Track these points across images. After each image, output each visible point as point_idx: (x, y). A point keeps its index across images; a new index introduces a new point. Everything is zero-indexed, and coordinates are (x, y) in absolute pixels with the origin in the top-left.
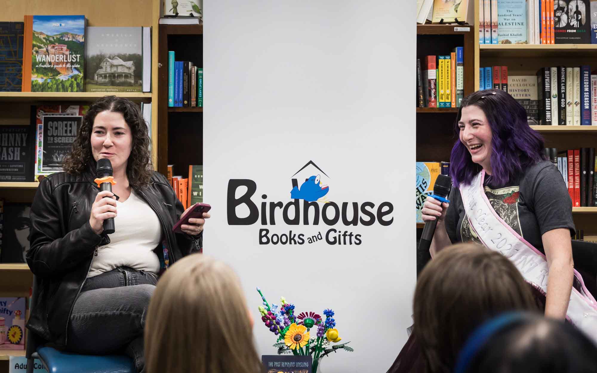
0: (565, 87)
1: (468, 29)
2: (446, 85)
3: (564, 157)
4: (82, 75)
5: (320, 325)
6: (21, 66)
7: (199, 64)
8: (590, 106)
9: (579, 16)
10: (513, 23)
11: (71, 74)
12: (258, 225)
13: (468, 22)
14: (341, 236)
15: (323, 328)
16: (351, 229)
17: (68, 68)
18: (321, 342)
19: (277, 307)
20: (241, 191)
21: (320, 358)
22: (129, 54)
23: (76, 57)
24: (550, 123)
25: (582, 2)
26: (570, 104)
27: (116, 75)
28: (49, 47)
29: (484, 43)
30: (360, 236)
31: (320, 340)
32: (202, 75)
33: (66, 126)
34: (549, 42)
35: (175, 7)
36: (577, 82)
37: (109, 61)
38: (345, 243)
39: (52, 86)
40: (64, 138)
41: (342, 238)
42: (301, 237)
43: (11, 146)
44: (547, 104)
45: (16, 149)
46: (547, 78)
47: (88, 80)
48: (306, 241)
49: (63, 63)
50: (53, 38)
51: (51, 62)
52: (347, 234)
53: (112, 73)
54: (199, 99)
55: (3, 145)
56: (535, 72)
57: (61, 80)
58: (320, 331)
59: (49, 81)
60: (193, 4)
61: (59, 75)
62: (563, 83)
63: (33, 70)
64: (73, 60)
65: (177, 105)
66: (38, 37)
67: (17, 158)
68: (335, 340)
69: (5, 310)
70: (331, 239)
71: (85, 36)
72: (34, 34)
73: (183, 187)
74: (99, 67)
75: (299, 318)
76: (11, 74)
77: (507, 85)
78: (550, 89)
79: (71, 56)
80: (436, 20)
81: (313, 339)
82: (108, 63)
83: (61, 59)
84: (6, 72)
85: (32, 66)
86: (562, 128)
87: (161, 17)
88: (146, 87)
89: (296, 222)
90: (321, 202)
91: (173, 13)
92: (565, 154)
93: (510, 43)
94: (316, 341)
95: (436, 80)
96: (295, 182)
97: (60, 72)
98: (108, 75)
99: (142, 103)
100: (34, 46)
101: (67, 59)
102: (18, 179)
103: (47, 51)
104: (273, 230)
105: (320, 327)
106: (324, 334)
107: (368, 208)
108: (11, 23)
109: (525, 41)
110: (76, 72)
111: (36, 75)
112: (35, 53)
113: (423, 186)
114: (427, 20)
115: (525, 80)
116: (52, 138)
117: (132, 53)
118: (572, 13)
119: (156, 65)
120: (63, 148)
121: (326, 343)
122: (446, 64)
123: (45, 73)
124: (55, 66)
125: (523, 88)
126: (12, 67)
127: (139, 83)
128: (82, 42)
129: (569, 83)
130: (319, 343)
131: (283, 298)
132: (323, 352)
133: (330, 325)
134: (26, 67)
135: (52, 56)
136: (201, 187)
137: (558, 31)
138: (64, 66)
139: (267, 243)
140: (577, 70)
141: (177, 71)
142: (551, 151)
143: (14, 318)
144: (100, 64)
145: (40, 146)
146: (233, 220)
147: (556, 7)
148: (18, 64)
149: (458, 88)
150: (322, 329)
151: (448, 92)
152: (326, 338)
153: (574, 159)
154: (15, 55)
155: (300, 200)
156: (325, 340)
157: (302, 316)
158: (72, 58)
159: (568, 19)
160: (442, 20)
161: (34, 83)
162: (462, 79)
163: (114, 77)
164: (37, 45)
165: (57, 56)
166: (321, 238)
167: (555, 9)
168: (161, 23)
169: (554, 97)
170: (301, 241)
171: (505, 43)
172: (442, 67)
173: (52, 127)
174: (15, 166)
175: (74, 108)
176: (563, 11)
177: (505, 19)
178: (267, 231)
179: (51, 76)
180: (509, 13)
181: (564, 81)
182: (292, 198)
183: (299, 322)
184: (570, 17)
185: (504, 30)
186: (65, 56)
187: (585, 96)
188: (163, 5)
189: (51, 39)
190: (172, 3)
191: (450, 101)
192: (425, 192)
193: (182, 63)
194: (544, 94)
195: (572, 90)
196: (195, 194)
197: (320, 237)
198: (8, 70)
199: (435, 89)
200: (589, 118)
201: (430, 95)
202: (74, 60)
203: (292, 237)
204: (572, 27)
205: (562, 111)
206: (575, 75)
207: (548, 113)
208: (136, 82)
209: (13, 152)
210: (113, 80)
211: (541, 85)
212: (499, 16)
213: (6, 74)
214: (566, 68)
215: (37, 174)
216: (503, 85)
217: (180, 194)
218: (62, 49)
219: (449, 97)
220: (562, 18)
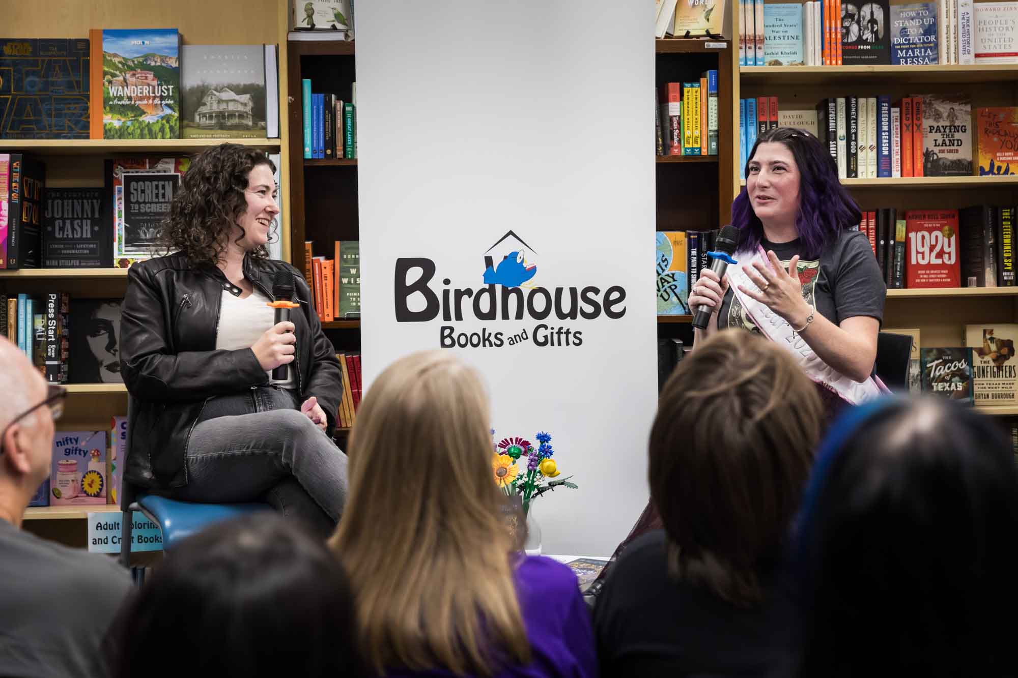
0: (857, 126)
1: (724, 45)
2: (694, 123)
4: (176, 115)
5: (532, 455)
6: (87, 103)
7: (347, 96)
8: (890, 151)
9: (875, 26)
10: (784, 37)
11: (162, 114)
12: (439, 321)
13: (723, 36)
14: (554, 333)
15: (536, 458)
16: (567, 323)
17: (156, 105)
18: (534, 477)
20: (414, 275)
21: (532, 499)
22: (245, 85)
23: (168, 90)
25: (878, 6)
26: (862, 148)
27: (226, 114)
28: (128, 76)
30: (580, 333)
31: (532, 475)
32: (352, 112)
33: (157, 187)
34: (834, 62)
35: (310, 16)
36: (872, 118)
37: (215, 95)
38: (559, 344)
39: (134, 130)
40: (155, 205)
41: (556, 337)
42: (499, 336)
43: (78, 218)
44: (831, 149)
45: (84, 221)
46: (831, 113)
47: (185, 122)
48: (506, 342)
49: (149, 98)
50: (133, 61)
51: (131, 97)
52: (562, 331)
53: (221, 112)
54: (348, 146)
55: (66, 216)
56: (814, 106)
57: (147, 122)
58: (532, 463)
59: (129, 123)
60: (335, 12)
61: (143, 116)
62: (854, 119)
63: (105, 108)
64: (163, 94)
65: (316, 156)
66: (111, 60)
67: (87, 235)
68: (552, 474)
69: (76, 450)
70: (541, 339)
71: (180, 59)
72: (104, 57)
73: (327, 272)
74: (200, 103)
75: (501, 446)
76: (74, 114)
77: (776, 123)
78: (836, 128)
79: (160, 87)
80: (680, 32)
81: (522, 474)
82: (213, 97)
83: (146, 92)
84: (66, 111)
85: (104, 103)
86: (852, 181)
87: (290, 31)
88: (272, 131)
89: (491, 315)
90: (526, 288)
91: (308, 25)
93: (780, 64)
94: (526, 476)
95: (680, 117)
96: (489, 261)
97: (145, 111)
98: (214, 115)
99: (267, 153)
100: (105, 73)
102: (89, 264)
103: (125, 80)
104: (459, 327)
105: (531, 457)
106: (537, 466)
107: (590, 295)
108: (70, 40)
109: (800, 62)
110: (168, 111)
111: (110, 116)
112: (107, 83)
113: (663, 265)
114: (667, 33)
115: (801, 117)
116: (137, 206)
117: (248, 81)
118: (865, 23)
119: (285, 99)
120: (153, 219)
121: (540, 479)
122: (694, 94)
123: (123, 112)
124: (137, 103)
126: (75, 103)
127: (259, 126)
128: (176, 67)
129: (861, 120)
130: (531, 478)
132: (536, 491)
133: (546, 453)
134: (95, 104)
135: (132, 87)
136: (353, 271)
137: (847, 47)
138: (151, 102)
139: (453, 345)
140: (873, 101)
141: (315, 107)
143: (90, 460)
144: (201, 100)
145: (119, 217)
146: (403, 314)
147: (844, 13)
148: (82, 99)
149: (710, 128)
150: (535, 460)
151: (697, 133)
152: (540, 472)
153: (868, 225)
154: (79, 87)
155: (496, 285)
156: (538, 474)
157: (504, 444)
158: (162, 91)
159: (860, 30)
160: (688, 32)
161: (108, 127)
162: (716, 115)
163: (224, 117)
164: (111, 72)
165: (139, 87)
166: (527, 338)
167: (842, 16)
168: (290, 39)
169: (842, 140)
170: (498, 342)
171: (773, 65)
172: (688, 99)
173: (136, 190)
174: (84, 247)
175: (167, 163)
176: (853, 19)
177: (773, 31)
178: (452, 329)
179: (132, 117)
180: (779, 23)
181: (854, 117)
182: (485, 283)
183: (501, 452)
184: (862, 28)
185: (773, 46)
186: (151, 87)
187: (883, 137)
188: (292, 13)
189: (130, 63)
190: (306, 10)
191: (699, 146)
192: (666, 272)
193: (321, 96)
194: (829, 136)
195: (865, 129)
196: (345, 281)
197: (524, 336)
198: (69, 109)
199: (679, 129)
200: (889, 168)
201: (672, 139)
202: (165, 93)
203: (486, 336)
204: (865, 42)
205: (852, 157)
206: (870, 108)
208: (255, 124)
209: (81, 227)
210: (222, 121)
211: (824, 123)
212: (766, 26)
213: (65, 114)
214: (857, 98)
215: (117, 257)
216: (771, 123)
217: (324, 282)
218: (146, 78)
219: (699, 140)
220: (851, 28)
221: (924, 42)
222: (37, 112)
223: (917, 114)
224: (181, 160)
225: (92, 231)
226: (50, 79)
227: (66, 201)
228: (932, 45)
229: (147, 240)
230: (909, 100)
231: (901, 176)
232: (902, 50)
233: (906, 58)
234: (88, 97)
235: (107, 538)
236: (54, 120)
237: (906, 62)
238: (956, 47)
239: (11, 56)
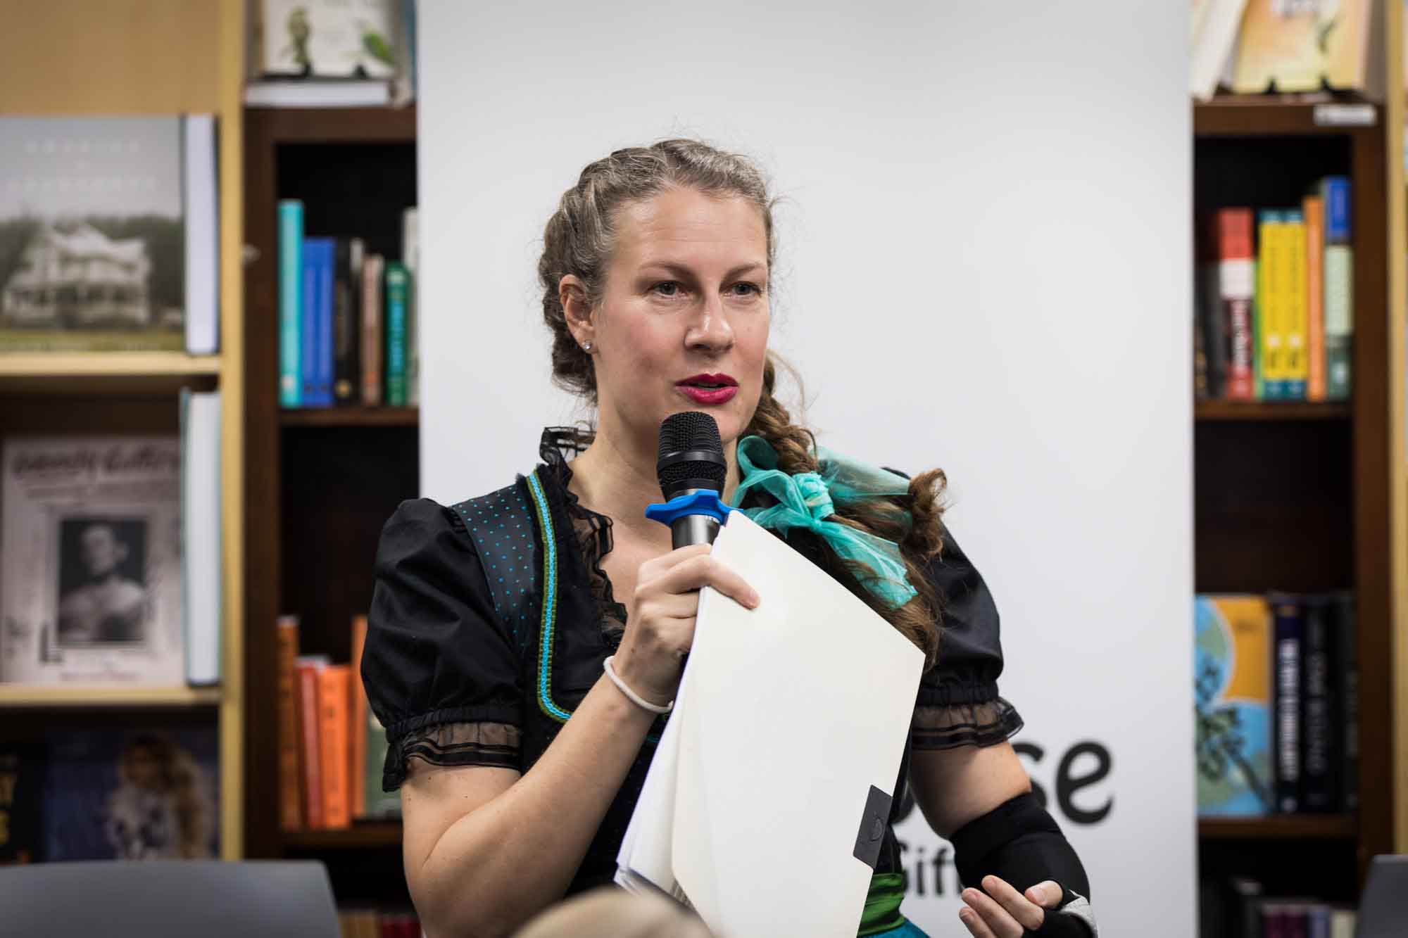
1: (1364, 115)
2: (1289, 317)
7: (393, 249)
13: (1365, 90)
14: (926, 865)
22: (131, 216)
27: (82, 292)
32: (404, 287)
35: (301, 44)
37: (55, 243)
38: (939, 889)
41: (929, 873)
53: (68, 287)
54: (391, 375)
60: (366, 31)
65: (312, 400)
73: (335, 699)
74: (17, 263)
80: (1250, 81)
82: (51, 248)
87: (248, 82)
88: (200, 335)
91: (295, 62)
95: (1250, 301)
98: (51, 293)
99: (184, 393)
113: (1208, 684)
114: (1218, 85)
117: (140, 209)
119: (236, 253)
122: (1289, 240)
127: (166, 320)
141: (310, 275)
144: (21, 255)
149: (1331, 330)
151: (1296, 341)
160: (1272, 84)
162: (1347, 296)
163: (76, 300)
168: (250, 102)
172: (1272, 251)
188: (255, 33)
190: (290, 30)
191: (1300, 375)
192: (1217, 705)
193: (325, 246)
199: (1249, 332)
201: (1231, 356)
208: (155, 317)
210: (74, 310)
219: (1302, 361)
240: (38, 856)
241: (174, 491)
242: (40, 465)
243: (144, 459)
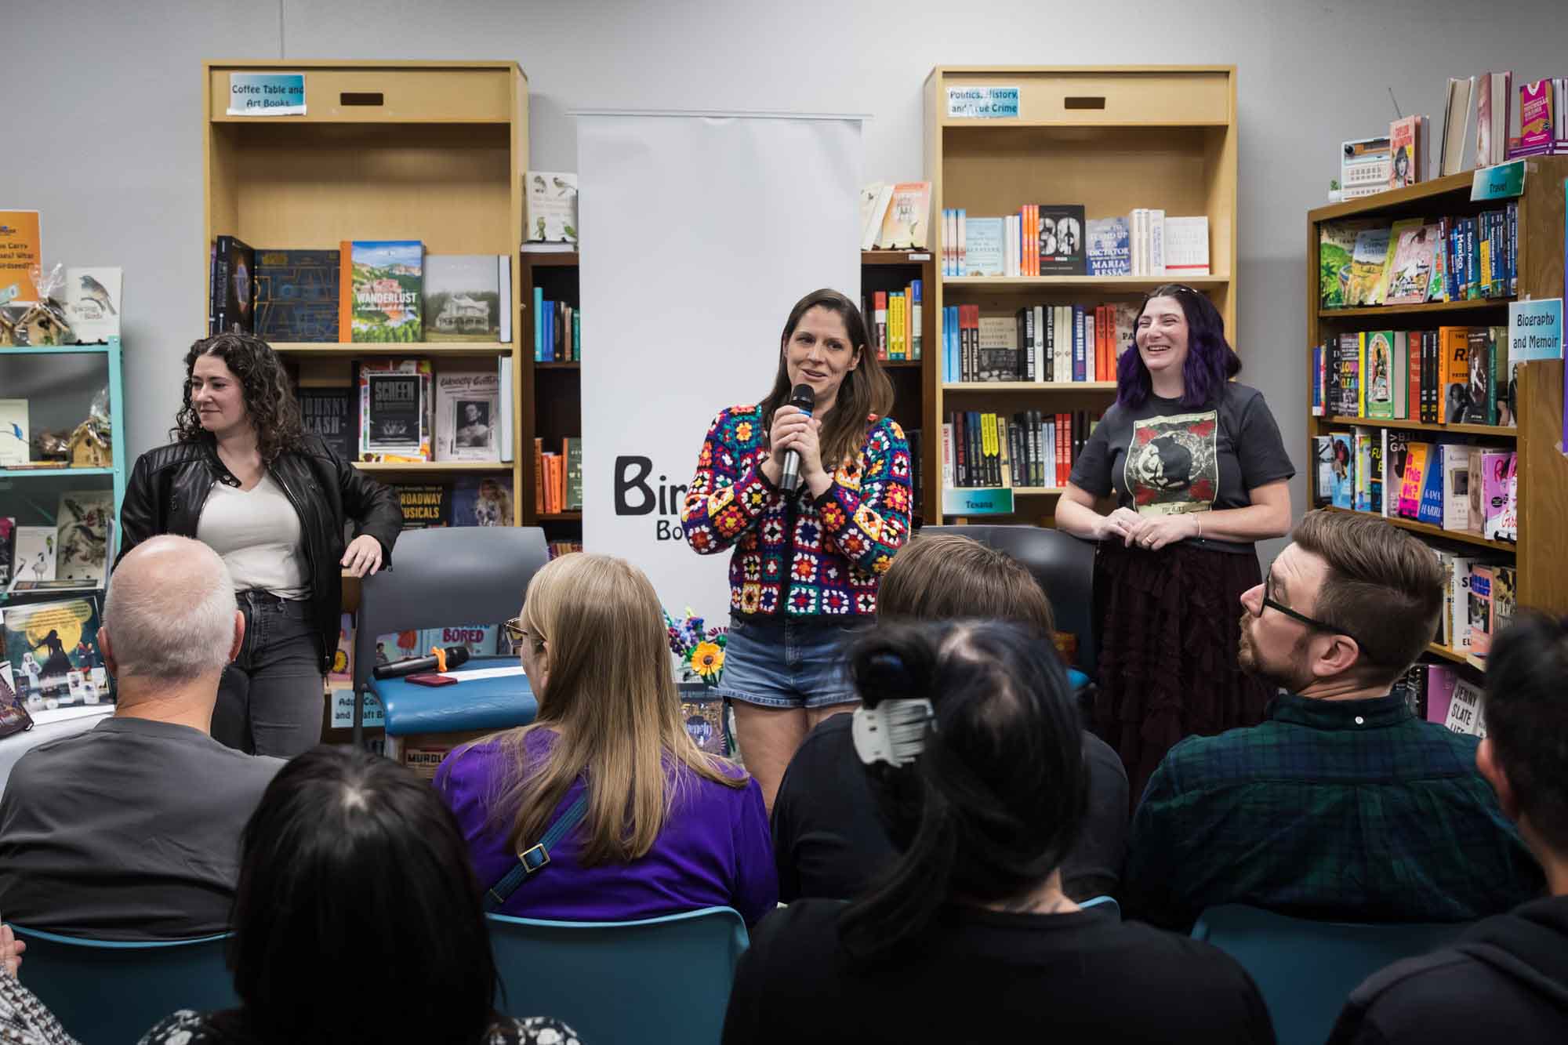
0: (1053, 333)
1: (927, 257)
2: (899, 330)
3: (1051, 422)
4: (419, 320)
6: (337, 309)
7: (575, 304)
8: (1085, 357)
9: (1072, 239)
10: (986, 249)
11: (405, 319)
12: (655, 515)
13: (928, 248)
17: (400, 312)
19: (680, 621)
20: (632, 472)
22: (481, 293)
23: (411, 297)
24: (1033, 379)
25: (1075, 221)
26: (1058, 354)
27: (465, 319)
28: (375, 284)
29: (949, 274)
32: (579, 319)
33: (400, 387)
34: (1032, 273)
35: (542, 230)
36: (1068, 326)
37: (454, 302)
39: (380, 334)
40: (398, 404)
43: (327, 415)
44: (1029, 354)
45: (333, 418)
46: (1029, 321)
47: (427, 327)
49: (393, 305)
51: (377, 303)
53: (459, 318)
54: (575, 351)
55: (316, 413)
56: (1013, 313)
57: (391, 326)
59: (375, 328)
60: (566, 225)
61: (389, 321)
62: (1050, 327)
63: (353, 313)
64: (406, 300)
65: (546, 359)
66: (359, 269)
67: (335, 431)
71: (423, 268)
72: (353, 266)
73: (555, 467)
74: (441, 309)
75: (710, 634)
76: (325, 319)
77: (977, 330)
78: (1034, 335)
79: (404, 294)
80: (886, 245)
83: (391, 298)
84: (318, 317)
85: (353, 308)
86: (1049, 385)
87: (522, 243)
88: (505, 336)
91: (540, 235)
92: (1052, 419)
93: (981, 274)
95: (885, 324)
97: (390, 316)
98: (454, 320)
99: (500, 356)
100: (354, 282)
101: (398, 299)
103: (372, 288)
104: (674, 521)
108: (321, 251)
109: (1000, 273)
110: (411, 317)
111: (357, 320)
112: (355, 291)
114: (874, 245)
115: (1001, 324)
116: (381, 404)
117: (485, 290)
118: (1063, 235)
119: (518, 306)
120: (396, 416)
122: (899, 302)
123: (370, 317)
124: (384, 309)
125: (999, 334)
126: (327, 309)
127: (495, 330)
128: (419, 276)
129: (1057, 327)
131: (689, 609)
134: (344, 310)
135: (379, 294)
136: (579, 466)
138: (395, 308)
139: (668, 537)
140: (1068, 309)
141: (545, 313)
142: (1034, 414)
144: (443, 305)
145: (365, 413)
146: (622, 508)
147: (1041, 228)
148: (332, 305)
149: (914, 334)
151: (902, 339)
153: (1063, 426)
154: (329, 294)
158: (406, 298)
159: (1057, 242)
160: (894, 246)
161: (356, 331)
162: (920, 322)
163: (462, 322)
164: (359, 280)
165: (385, 294)
167: (1040, 230)
168: (523, 251)
169: (1039, 346)
171: (974, 275)
172: (893, 307)
173: (381, 390)
175: (409, 364)
176: (1050, 233)
177: (975, 244)
178: (667, 523)
179: (378, 322)
180: (979, 236)
181: (1051, 324)
183: (709, 640)
185: (973, 257)
186: (395, 294)
187: (1078, 343)
188: (525, 226)
189: (377, 273)
190: (538, 224)
191: (903, 351)
193: (551, 303)
194: (1025, 342)
195: (1061, 335)
196: (572, 475)
198: (320, 314)
199: (885, 334)
200: (1083, 373)
201: (878, 345)
202: (408, 299)
204: (1062, 254)
205: (1048, 363)
206: (1065, 316)
207: (1030, 367)
208: (491, 329)
209: (330, 424)
210: (461, 326)
211: (1022, 330)
212: (967, 239)
213: (317, 320)
214: (1053, 307)
215: (362, 451)
216: (972, 330)
217: (552, 476)
218: (391, 286)
219: (904, 346)
220: (1049, 242)
221: (1118, 255)
222: (291, 317)
223: (1111, 322)
224: (424, 362)
225: (340, 427)
226: (306, 287)
227: (316, 400)
228: (1125, 257)
229: (392, 437)
230: (1103, 309)
231: (1096, 380)
232: (1096, 261)
233: (1101, 269)
234: (338, 304)
235: (349, 713)
236: (306, 325)
237: (1101, 273)
238: (1148, 259)
239: (269, 265)
240: (450, 525)
241: (496, 392)
242: (449, 382)
243: (488, 380)
